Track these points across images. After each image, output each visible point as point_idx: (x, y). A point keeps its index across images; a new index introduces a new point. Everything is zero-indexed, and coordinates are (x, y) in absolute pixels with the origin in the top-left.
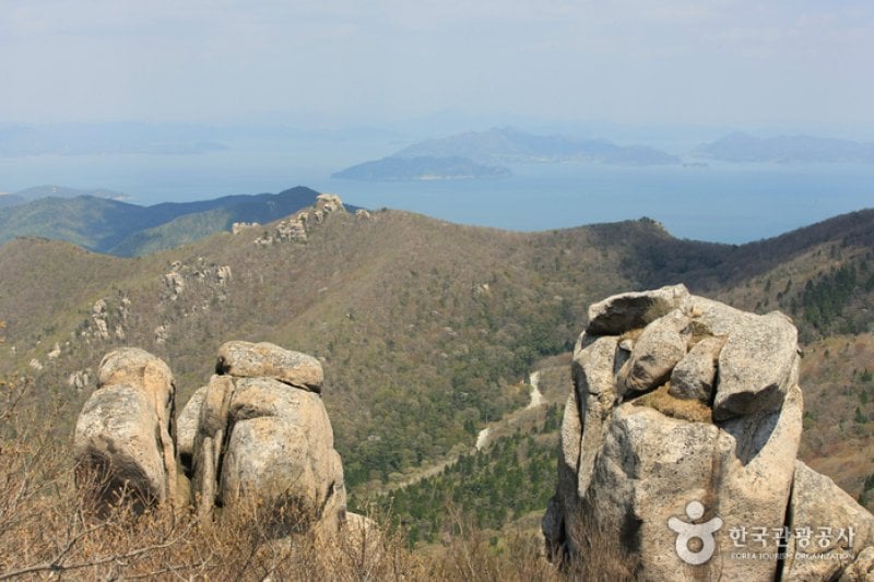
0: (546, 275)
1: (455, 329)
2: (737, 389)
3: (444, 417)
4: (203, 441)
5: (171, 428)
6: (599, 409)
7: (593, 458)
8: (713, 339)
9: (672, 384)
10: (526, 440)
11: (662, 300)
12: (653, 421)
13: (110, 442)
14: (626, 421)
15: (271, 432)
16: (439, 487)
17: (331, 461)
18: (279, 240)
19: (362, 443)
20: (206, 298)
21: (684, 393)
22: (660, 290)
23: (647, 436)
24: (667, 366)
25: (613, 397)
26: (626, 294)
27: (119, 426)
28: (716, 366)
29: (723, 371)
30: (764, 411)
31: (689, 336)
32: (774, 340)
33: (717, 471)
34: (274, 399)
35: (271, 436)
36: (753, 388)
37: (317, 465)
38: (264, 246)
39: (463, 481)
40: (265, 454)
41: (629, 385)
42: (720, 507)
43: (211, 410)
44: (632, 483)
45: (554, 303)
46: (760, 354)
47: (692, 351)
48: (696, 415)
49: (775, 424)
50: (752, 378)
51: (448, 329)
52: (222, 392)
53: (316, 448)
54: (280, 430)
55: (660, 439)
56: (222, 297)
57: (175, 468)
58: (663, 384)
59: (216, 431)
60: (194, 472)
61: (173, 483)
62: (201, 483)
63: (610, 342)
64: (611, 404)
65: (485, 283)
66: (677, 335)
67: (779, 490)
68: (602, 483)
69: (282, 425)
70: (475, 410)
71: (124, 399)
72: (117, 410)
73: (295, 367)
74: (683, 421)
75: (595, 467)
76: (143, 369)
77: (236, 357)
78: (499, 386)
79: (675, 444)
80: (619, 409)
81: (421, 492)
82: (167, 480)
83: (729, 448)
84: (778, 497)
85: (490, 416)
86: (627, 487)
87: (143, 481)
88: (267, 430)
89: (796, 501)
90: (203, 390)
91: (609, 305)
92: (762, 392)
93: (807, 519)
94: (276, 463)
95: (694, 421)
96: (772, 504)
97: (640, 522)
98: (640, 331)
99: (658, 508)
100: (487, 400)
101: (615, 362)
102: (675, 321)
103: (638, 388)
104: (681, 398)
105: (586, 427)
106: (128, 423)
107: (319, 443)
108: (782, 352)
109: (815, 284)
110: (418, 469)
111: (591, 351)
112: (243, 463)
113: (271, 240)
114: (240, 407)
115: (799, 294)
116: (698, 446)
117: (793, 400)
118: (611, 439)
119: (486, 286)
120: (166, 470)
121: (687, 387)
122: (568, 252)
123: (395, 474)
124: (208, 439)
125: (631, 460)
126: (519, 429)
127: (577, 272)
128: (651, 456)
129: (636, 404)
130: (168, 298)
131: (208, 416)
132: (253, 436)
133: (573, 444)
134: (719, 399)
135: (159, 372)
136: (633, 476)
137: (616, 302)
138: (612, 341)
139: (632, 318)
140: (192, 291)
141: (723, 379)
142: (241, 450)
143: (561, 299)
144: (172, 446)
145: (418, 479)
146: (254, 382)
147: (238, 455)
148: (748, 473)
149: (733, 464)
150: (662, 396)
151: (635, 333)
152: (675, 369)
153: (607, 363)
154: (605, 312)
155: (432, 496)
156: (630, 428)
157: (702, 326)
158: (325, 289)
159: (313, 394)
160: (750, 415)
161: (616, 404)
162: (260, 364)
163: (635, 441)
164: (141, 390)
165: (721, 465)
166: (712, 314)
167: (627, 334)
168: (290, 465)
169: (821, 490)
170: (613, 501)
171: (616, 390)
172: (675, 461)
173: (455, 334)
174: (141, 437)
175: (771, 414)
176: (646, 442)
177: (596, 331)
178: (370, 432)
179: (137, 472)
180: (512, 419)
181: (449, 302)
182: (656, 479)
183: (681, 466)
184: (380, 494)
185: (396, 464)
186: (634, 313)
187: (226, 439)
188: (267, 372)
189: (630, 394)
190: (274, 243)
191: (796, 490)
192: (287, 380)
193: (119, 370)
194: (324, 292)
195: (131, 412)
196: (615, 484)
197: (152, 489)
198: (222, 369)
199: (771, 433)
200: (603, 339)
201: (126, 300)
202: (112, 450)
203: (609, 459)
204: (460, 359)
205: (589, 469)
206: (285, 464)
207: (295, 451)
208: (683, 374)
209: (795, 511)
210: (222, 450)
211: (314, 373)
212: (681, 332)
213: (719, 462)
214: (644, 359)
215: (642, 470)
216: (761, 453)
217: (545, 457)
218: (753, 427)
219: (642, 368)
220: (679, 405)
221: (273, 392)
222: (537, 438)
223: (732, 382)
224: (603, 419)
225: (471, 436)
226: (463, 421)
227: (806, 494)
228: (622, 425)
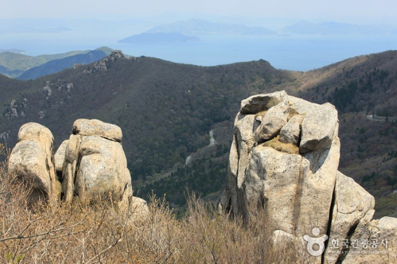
0: (216, 86)
1: (175, 110)
2: (310, 138)
3: (171, 150)
4: (67, 166)
5: (52, 159)
6: (247, 148)
7: (244, 170)
8: (299, 115)
9: (280, 137)
10: (208, 160)
11: (275, 98)
12: (272, 153)
13: (25, 167)
14: (259, 153)
15: (99, 161)
16: (169, 182)
17: (126, 174)
18: (94, 71)
19: (134, 163)
20: (62, 98)
21: (286, 141)
22: (274, 93)
23: (270, 160)
24: (278, 128)
25: (253, 142)
26: (259, 95)
27: (29, 159)
28: (301, 128)
29: (304, 130)
30: (323, 148)
31: (288, 114)
32: (327, 116)
33: (302, 176)
34: (100, 146)
35: (99, 163)
36: (318, 138)
37: (120, 176)
38: (88, 74)
39: (180, 180)
40: (97, 171)
41: (261, 137)
42: (303, 192)
43: (71, 151)
44: (263, 182)
45: (220, 98)
46: (320, 122)
47: (289, 121)
48: (291, 150)
49: (328, 154)
50: (317, 134)
51: (172, 110)
52: (76, 143)
53: (119, 168)
54: (103, 160)
55: (275, 161)
56: (69, 97)
57: (55, 178)
58: (276, 136)
59: (73, 161)
60: (63, 179)
61: (54, 185)
62: (67, 184)
63: (251, 117)
64: (252, 146)
65: (189, 89)
66: (283, 114)
67: (330, 184)
68: (249, 182)
69: (104, 157)
70: (185, 147)
71: (31, 147)
72: (28, 152)
73: (109, 131)
74: (286, 153)
75: (245, 174)
76: (39, 132)
77: (82, 126)
78: (195, 136)
79: (282, 163)
80: (256, 148)
81: (161, 185)
82: (51, 184)
83: (307, 165)
84: (329, 188)
85: (191, 150)
86: (260, 183)
87: (40, 184)
88: (97, 160)
89: (337, 189)
90: (66, 141)
91: (251, 100)
92: (322, 140)
93: (342, 197)
94: (101, 175)
95: (291, 153)
96: (326, 191)
97: (267, 199)
98: (265, 112)
99: (275, 193)
100: (190, 143)
101: (254, 126)
102: (282, 107)
103: (265, 138)
104: (285, 143)
105: (240, 156)
106: (33, 158)
107: (121, 165)
108: (331, 121)
109: (339, 89)
110: (159, 174)
111: (243, 121)
112: (86, 175)
113: (91, 71)
114: (84, 150)
115: (332, 94)
116: (293, 165)
117: (336, 143)
118: (252, 162)
119: (189, 91)
120: (51, 179)
121: (287, 137)
122: (226, 75)
123: (149, 177)
124: (70, 164)
125: (262, 171)
126: (205, 156)
127: (231, 84)
128: (271, 169)
129: (264, 146)
130: (45, 98)
131: (69, 154)
132: (91, 163)
133: (235, 164)
134: (302, 143)
135: (47, 134)
136: (263, 178)
137: (254, 99)
138: (252, 117)
139: (261, 106)
140: (56, 95)
141: (304, 134)
142: (85, 169)
143: (223, 96)
144: (53, 168)
145: (159, 179)
146: (90, 138)
147: (84, 172)
148: (315, 176)
149: (309, 173)
150: (275, 142)
151: (263, 113)
152: (282, 129)
153: (250, 127)
154: (249, 103)
155: (166, 186)
156: (261, 157)
157: (293, 110)
158: (116, 93)
159: (117, 143)
160: (316, 150)
161: (254, 145)
162: (93, 129)
163: (264, 163)
164: (39, 143)
165: (303, 173)
166: (298, 104)
167: (259, 114)
168: (108, 176)
169: (348, 184)
170: (254, 190)
171: (254, 139)
172: (282, 171)
173: (175, 113)
174: (39, 164)
175: (326, 150)
176: (269, 163)
177: (245, 112)
178: (137, 158)
179: (38, 180)
180: (201, 151)
181: (172, 99)
182: (274, 180)
183: (285, 174)
184: (142, 186)
185: (149, 172)
186: (262, 104)
187: (78, 164)
188: (96, 133)
189: (262, 141)
190: (92, 72)
191: (337, 184)
192: (106, 137)
193: (28, 133)
194: (115, 94)
195: (34, 152)
196: (255, 182)
197: (45, 188)
198: (76, 132)
199: (326, 158)
200: (248, 116)
201: (25, 99)
202: (26, 170)
203: (252, 170)
204: (177, 124)
205: (242, 175)
206: (105, 176)
207: (110, 169)
208: (285, 132)
209: (337, 194)
210: (76, 169)
211: (118, 133)
212: (284, 112)
213: (302, 172)
214: (268, 125)
215: (267, 176)
216: (321, 167)
217: (217, 169)
218: (318, 155)
219: (266, 129)
220: (284, 146)
221: (99, 143)
222: (213, 159)
223: (308, 135)
224: (249, 152)
225: (183, 159)
226: (180, 152)
227: (342, 186)
228: (258, 155)
